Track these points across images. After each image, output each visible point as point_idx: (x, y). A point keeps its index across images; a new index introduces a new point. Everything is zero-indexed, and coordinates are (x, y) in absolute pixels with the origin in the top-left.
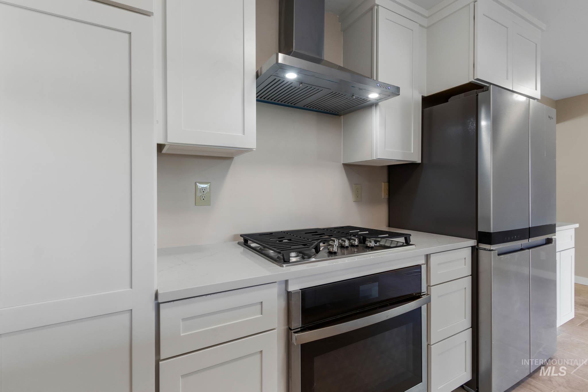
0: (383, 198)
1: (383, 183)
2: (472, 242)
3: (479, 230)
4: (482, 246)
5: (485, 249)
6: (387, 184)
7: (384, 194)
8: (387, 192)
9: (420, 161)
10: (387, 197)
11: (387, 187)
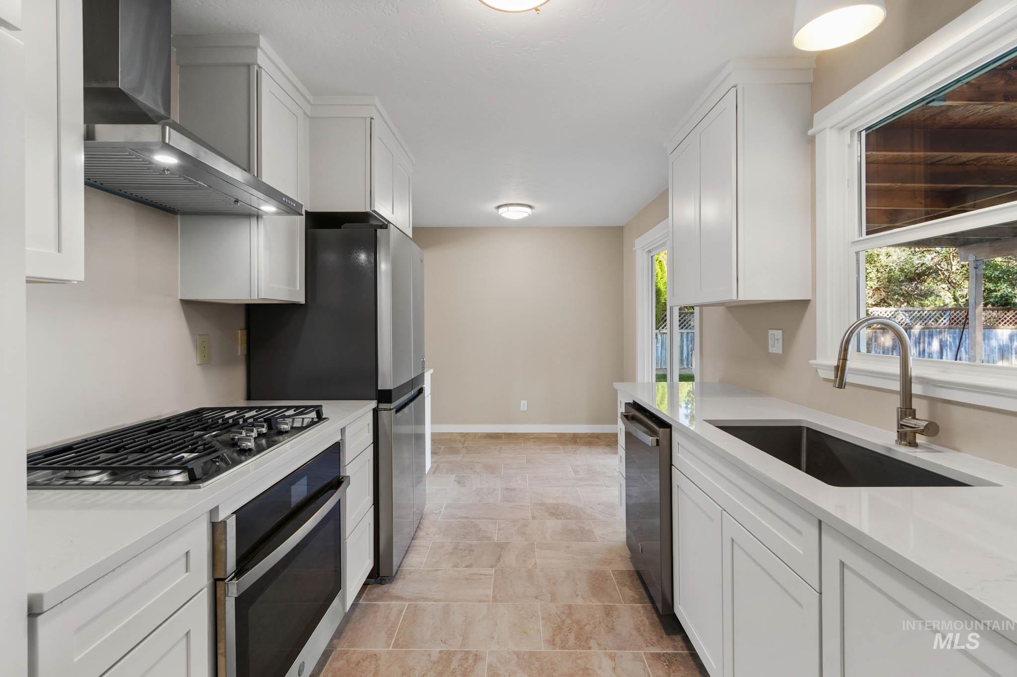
0: (239, 354)
1: (240, 331)
2: (373, 404)
3: (379, 389)
4: (382, 406)
5: (385, 410)
6: (245, 332)
7: (240, 349)
8: (245, 346)
9: (302, 300)
10: (245, 352)
11: (245, 338)
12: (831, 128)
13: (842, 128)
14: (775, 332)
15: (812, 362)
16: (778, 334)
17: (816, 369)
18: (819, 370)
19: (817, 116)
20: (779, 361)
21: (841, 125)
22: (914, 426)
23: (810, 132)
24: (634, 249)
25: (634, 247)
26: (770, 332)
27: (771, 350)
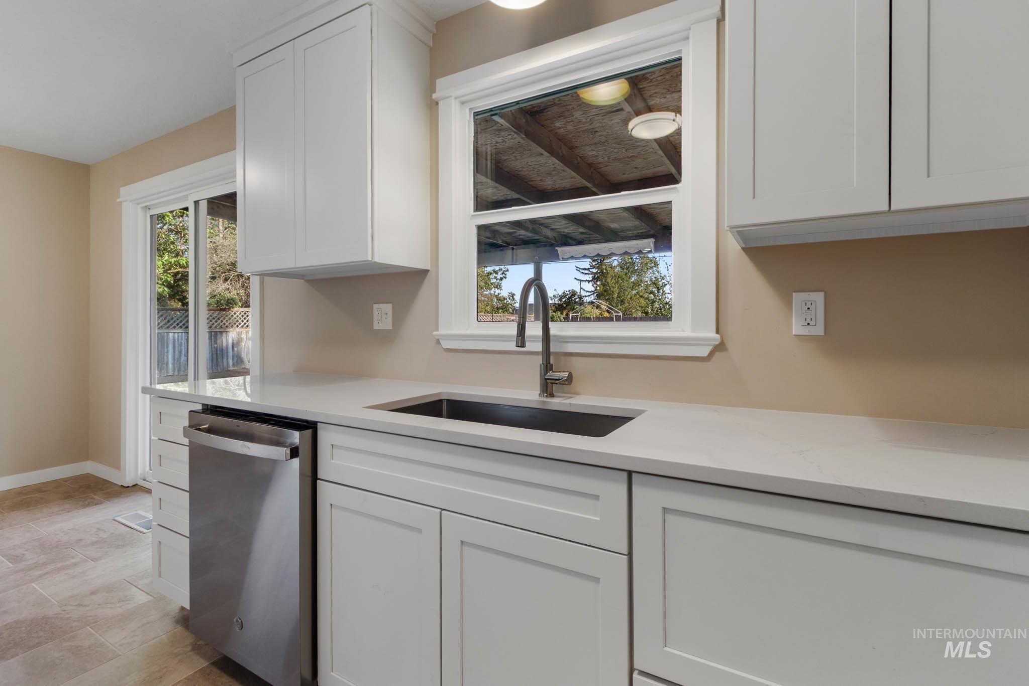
12: (456, 98)
13: (463, 103)
14: (381, 306)
15: (435, 333)
16: (388, 308)
17: (438, 340)
18: (441, 341)
19: (440, 82)
20: (387, 338)
21: (464, 99)
22: (557, 378)
23: (434, 96)
24: (118, 200)
25: (119, 197)
26: (375, 306)
27: (376, 326)
